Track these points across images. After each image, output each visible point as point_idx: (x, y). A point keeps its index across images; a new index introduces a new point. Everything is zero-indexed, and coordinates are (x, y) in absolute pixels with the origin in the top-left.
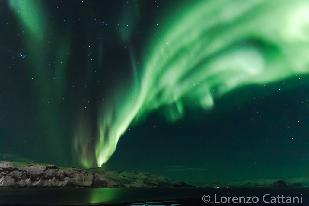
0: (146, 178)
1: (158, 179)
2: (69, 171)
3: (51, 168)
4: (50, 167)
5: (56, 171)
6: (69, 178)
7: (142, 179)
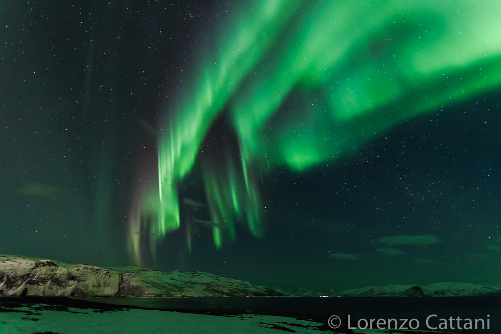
0: (210, 283)
1: (230, 284)
2: (78, 270)
3: (44, 265)
4: (43, 263)
5: (53, 270)
6: (76, 281)
7: (203, 284)
